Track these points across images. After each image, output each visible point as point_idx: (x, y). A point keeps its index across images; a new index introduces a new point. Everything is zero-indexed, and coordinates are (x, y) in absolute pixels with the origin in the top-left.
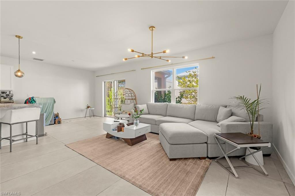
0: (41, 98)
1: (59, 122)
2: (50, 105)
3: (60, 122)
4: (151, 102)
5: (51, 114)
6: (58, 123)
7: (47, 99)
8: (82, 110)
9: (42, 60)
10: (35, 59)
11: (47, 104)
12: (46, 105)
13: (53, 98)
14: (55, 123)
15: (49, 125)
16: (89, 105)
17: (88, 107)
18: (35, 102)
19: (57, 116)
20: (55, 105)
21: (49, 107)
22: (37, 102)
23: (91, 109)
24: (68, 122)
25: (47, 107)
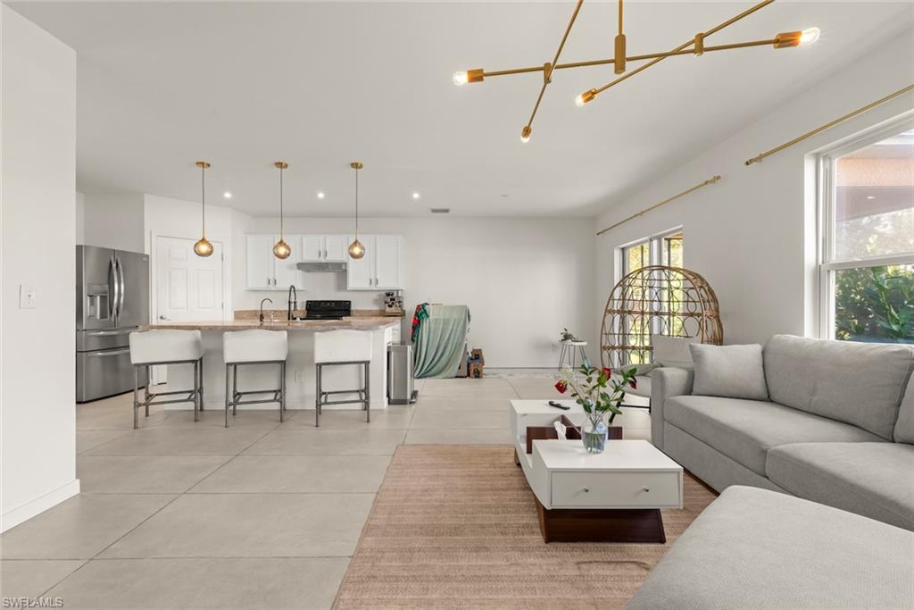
0: (446, 307)
1: (478, 375)
2: (458, 325)
3: (479, 373)
4: (802, 334)
5: (460, 349)
6: (476, 377)
7: (452, 308)
8: (553, 345)
9: (447, 211)
10: (434, 211)
11: (452, 323)
12: (448, 324)
13: (466, 306)
14: (469, 375)
15: (456, 377)
16: (569, 332)
17: (567, 337)
18: (428, 316)
19: (477, 356)
20: (470, 326)
21: (456, 330)
22: (431, 317)
23: (574, 343)
24: (505, 376)
25: (452, 330)
